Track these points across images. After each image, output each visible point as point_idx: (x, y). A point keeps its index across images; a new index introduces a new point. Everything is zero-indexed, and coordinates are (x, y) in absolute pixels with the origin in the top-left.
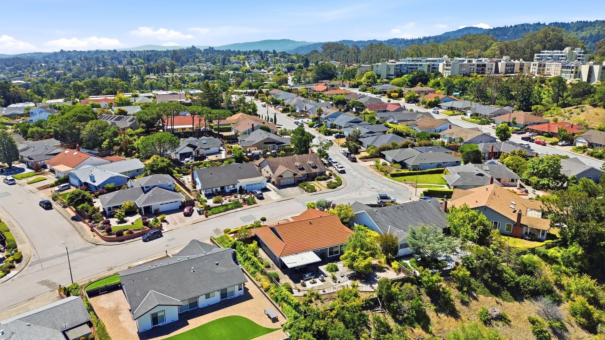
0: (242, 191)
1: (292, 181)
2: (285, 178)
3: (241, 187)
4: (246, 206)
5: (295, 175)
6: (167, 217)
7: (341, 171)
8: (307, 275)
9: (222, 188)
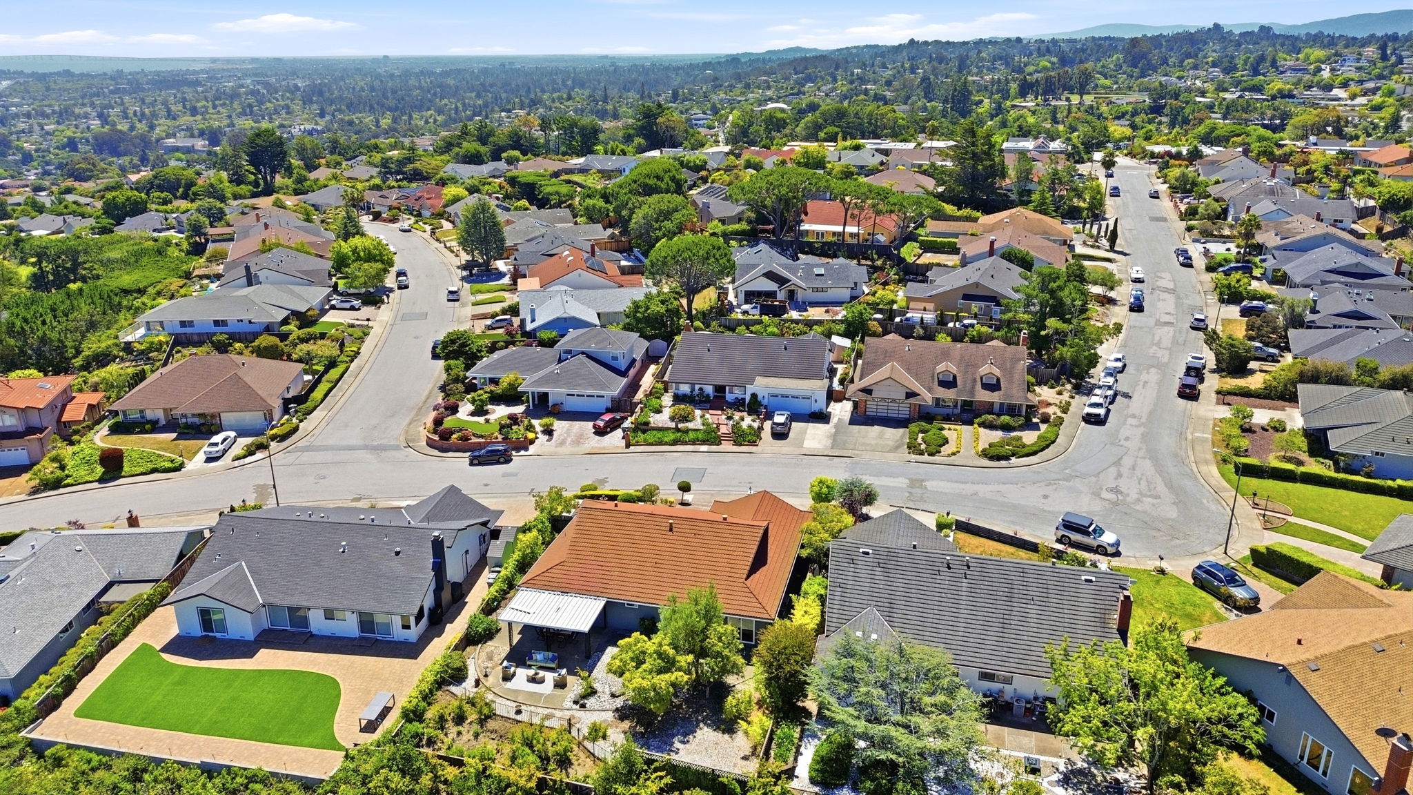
0: (754, 406)
1: (904, 411)
2: (883, 400)
3: (754, 396)
4: (727, 446)
5: (911, 394)
6: (559, 426)
7: (1088, 414)
8: (539, 656)
9: (720, 389)
